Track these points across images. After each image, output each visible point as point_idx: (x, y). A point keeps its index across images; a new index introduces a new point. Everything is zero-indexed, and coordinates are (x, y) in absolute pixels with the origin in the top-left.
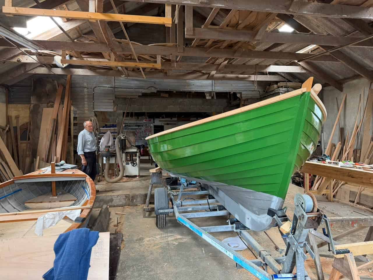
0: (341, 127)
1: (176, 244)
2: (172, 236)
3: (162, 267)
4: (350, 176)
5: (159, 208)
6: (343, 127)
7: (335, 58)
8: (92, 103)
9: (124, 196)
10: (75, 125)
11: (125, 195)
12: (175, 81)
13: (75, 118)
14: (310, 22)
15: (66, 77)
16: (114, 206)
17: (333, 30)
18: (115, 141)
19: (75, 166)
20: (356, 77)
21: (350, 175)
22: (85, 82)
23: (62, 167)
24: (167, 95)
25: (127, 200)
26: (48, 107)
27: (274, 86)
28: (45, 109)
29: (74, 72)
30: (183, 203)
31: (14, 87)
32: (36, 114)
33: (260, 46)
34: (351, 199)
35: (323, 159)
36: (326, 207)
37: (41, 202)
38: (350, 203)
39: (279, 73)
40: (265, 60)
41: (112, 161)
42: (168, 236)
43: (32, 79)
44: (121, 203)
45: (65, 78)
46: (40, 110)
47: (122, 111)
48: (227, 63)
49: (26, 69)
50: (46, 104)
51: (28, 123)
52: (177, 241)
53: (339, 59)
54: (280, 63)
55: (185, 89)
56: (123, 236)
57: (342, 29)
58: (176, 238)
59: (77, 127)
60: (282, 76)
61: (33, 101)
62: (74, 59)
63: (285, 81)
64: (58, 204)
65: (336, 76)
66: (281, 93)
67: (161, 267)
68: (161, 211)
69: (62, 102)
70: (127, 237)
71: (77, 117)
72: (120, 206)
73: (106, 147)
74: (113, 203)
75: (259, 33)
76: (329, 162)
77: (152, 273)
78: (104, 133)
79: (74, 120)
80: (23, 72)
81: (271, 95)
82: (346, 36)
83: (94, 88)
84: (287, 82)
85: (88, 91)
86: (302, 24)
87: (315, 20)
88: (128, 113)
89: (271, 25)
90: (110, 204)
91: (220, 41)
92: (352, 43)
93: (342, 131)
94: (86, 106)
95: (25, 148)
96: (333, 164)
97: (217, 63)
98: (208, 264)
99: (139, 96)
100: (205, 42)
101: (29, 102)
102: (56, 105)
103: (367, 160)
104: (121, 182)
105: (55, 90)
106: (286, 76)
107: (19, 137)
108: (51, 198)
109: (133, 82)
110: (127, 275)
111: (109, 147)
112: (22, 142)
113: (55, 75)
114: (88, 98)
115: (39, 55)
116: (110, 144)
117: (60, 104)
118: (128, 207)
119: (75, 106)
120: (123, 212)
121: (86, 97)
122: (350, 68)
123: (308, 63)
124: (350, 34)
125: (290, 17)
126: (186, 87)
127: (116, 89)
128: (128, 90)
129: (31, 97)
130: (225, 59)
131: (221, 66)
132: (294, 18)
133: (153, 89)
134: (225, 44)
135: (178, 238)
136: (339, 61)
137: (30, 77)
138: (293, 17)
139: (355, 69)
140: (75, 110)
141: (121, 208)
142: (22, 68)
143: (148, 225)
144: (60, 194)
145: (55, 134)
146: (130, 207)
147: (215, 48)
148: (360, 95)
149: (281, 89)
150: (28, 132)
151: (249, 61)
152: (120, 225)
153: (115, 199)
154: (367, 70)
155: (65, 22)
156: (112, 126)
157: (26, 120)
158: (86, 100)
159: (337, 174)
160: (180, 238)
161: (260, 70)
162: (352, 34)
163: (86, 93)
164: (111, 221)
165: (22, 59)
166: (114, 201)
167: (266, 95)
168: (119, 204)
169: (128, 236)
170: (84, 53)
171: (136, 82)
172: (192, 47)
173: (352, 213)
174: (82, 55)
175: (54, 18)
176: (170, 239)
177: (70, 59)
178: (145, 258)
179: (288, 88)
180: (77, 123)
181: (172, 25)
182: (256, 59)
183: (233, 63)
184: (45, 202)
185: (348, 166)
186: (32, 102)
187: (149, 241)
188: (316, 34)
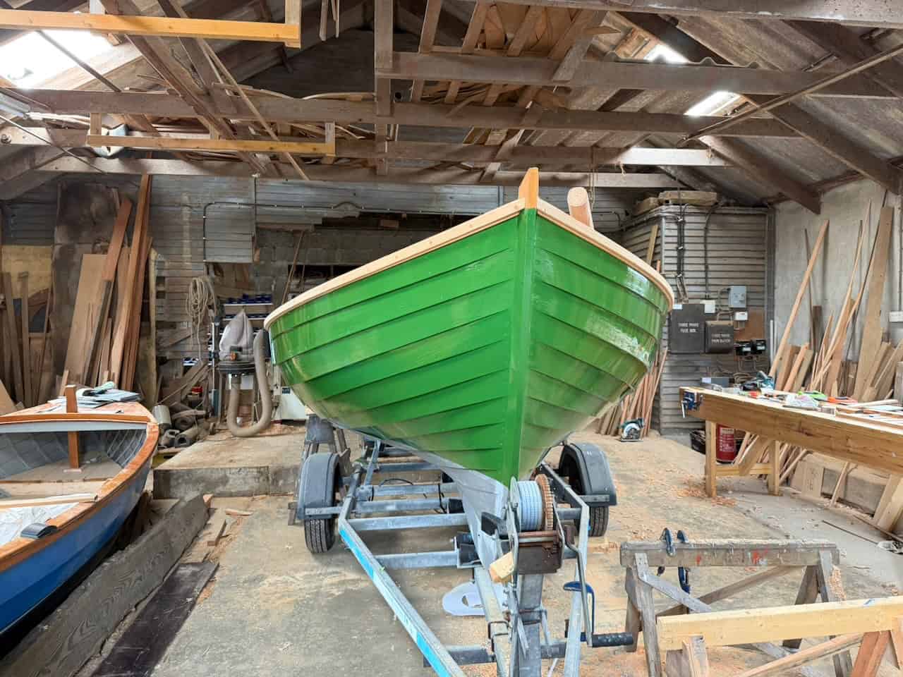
0: (814, 304)
1: (337, 594)
2: (337, 573)
3: (274, 653)
4: (803, 432)
5: (306, 504)
6: (819, 305)
7: (787, 128)
8: (201, 243)
9: (255, 470)
10: (160, 295)
11: (257, 468)
12: (404, 188)
13: (160, 280)
14: (720, 36)
15: (140, 181)
16: (231, 495)
17: (778, 55)
18: (255, 336)
19: (135, 394)
20: (850, 176)
21: (803, 429)
22: (185, 192)
23: (102, 397)
24: (396, 225)
25: (261, 480)
26: (94, 252)
27: (649, 202)
28: (86, 257)
29: (150, 168)
30: (376, 490)
31: (18, 205)
32: (65, 267)
33: (585, 97)
34: (826, 491)
35: (755, 385)
36: (755, 509)
37: (39, 482)
38: (822, 499)
39: (662, 168)
40: (612, 134)
41: (247, 384)
42: (326, 574)
43: (59, 185)
44: (247, 488)
45: (137, 184)
46: (76, 260)
47: (285, 264)
48: (519, 143)
49: (34, 160)
50: (91, 246)
51: (48, 289)
52: (343, 588)
53: (800, 130)
54: (662, 142)
55: (428, 207)
56: (216, 570)
57: (799, 51)
58: (343, 578)
59: (164, 301)
60: (670, 175)
61: (60, 237)
62: (137, 134)
63: (675, 189)
64: (80, 487)
65: (802, 174)
66: (665, 217)
67: (271, 652)
68: (313, 511)
69: (128, 241)
70: (227, 573)
71: (164, 278)
72: (243, 496)
73: (232, 349)
74: (228, 487)
75: (566, 64)
76: (766, 395)
77: (241, 667)
78: (232, 316)
79: (157, 284)
80: (28, 168)
81: (643, 222)
82: (811, 70)
83: (205, 208)
84: (681, 189)
85: (191, 214)
86: (700, 41)
87: (731, 31)
88: (299, 268)
89: (629, 46)
90: (220, 489)
91: (479, 86)
92: (812, 87)
93: (817, 314)
94: (186, 249)
95: (40, 350)
96: (775, 399)
97: (492, 144)
98: (393, 648)
99: (316, 225)
100: (440, 88)
101: (50, 240)
102: (114, 247)
103: (869, 391)
104: (264, 436)
105: (111, 212)
106: (680, 174)
107: (26, 325)
108: (65, 471)
109: (300, 191)
110: (180, 668)
111: (240, 349)
112: (33, 335)
113: (103, 174)
114: (192, 231)
115: (54, 126)
116: (243, 343)
117: (122, 246)
118: (263, 498)
119: (162, 249)
120: (246, 511)
121: (187, 227)
122: (830, 152)
123: (727, 141)
124: (818, 64)
125: (668, 23)
126: (434, 204)
127: (258, 209)
128: (287, 209)
129: (56, 229)
130: (508, 133)
131: (502, 151)
132: (678, 27)
133: (350, 207)
134: (493, 96)
135: (348, 578)
136: (800, 136)
137: (53, 180)
138: (677, 24)
139: (839, 154)
140: (160, 259)
141: (245, 498)
142: (25, 159)
143: (290, 544)
144: (92, 463)
145: (109, 317)
146: (268, 497)
147: (473, 103)
148: (861, 221)
149: (664, 207)
150: (47, 311)
151: (571, 136)
152: (224, 542)
153: (234, 476)
154: (874, 157)
155: (115, 45)
156: (259, 299)
157: (45, 284)
158: (187, 234)
159: (774, 426)
160: (353, 580)
161: (601, 159)
162: (824, 63)
163: (186, 219)
164: (205, 532)
165: (13, 135)
166: (231, 482)
167: (633, 224)
168: (243, 489)
169: (231, 571)
170: (161, 121)
171: (310, 192)
172: (413, 102)
173: (817, 525)
174: (154, 125)
175: (46, 31)
176: (327, 581)
177: (127, 134)
178: (244, 627)
179: (683, 205)
180: (164, 292)
181: (302, 43)
182: (587, 133)
183: (533, 144)
184: (49, 482)
185: (804, 405)
186: (58, 240)
187: (275, 584)
188: (736, 64)
